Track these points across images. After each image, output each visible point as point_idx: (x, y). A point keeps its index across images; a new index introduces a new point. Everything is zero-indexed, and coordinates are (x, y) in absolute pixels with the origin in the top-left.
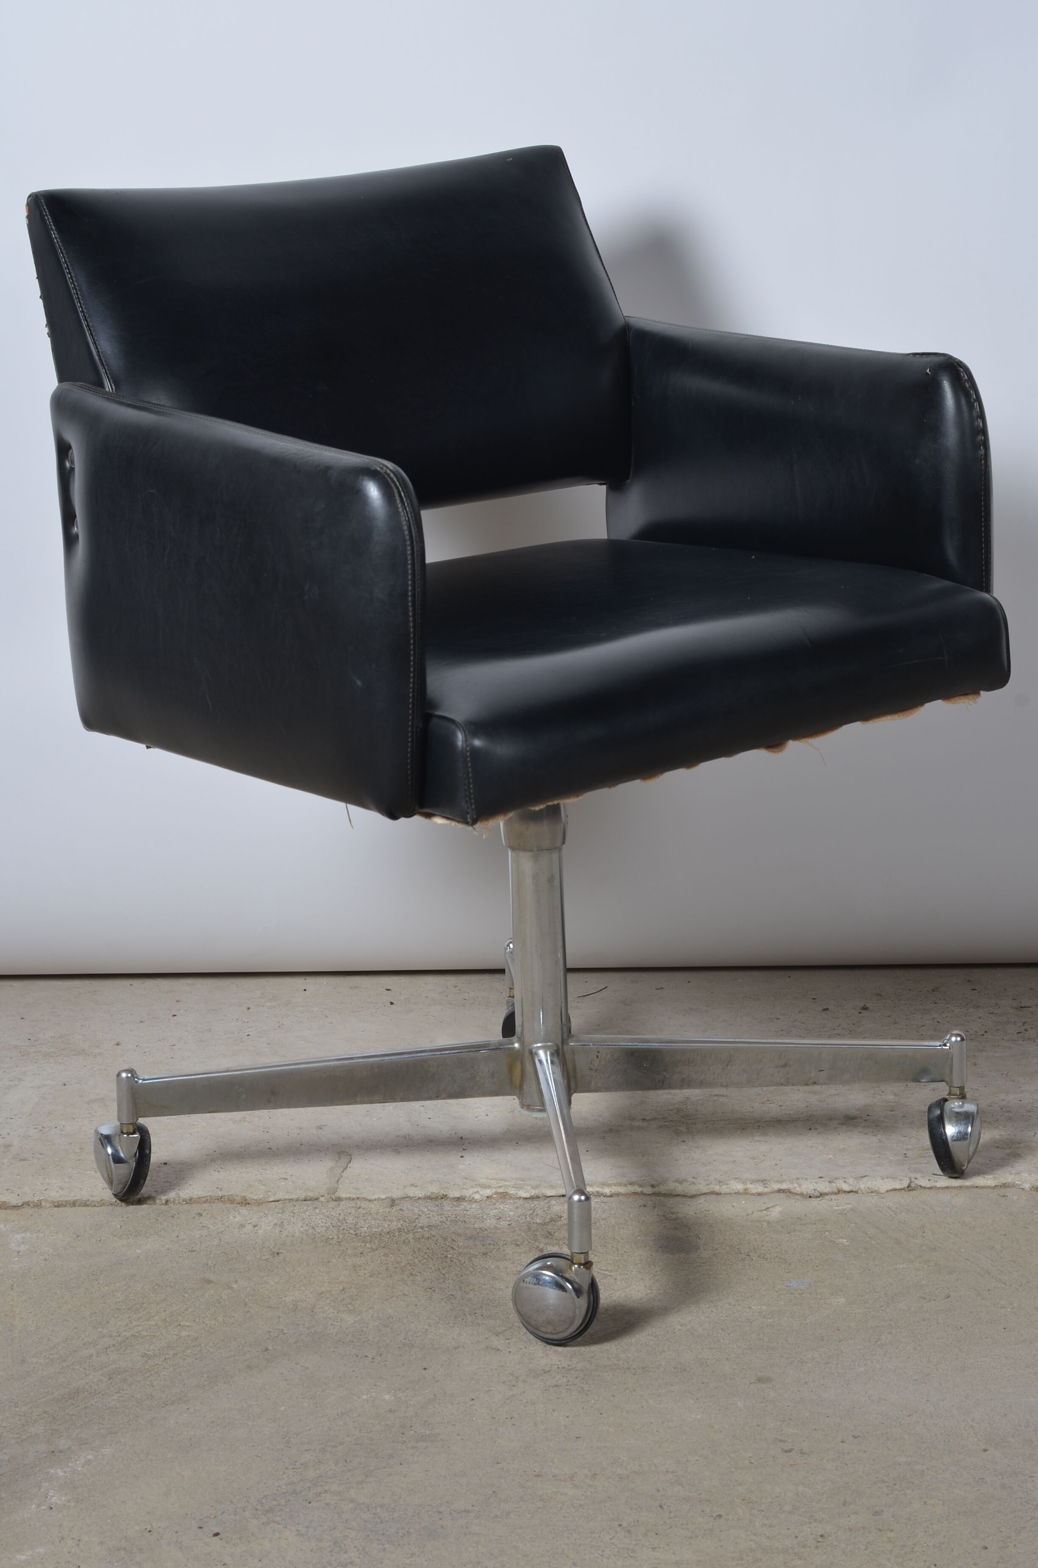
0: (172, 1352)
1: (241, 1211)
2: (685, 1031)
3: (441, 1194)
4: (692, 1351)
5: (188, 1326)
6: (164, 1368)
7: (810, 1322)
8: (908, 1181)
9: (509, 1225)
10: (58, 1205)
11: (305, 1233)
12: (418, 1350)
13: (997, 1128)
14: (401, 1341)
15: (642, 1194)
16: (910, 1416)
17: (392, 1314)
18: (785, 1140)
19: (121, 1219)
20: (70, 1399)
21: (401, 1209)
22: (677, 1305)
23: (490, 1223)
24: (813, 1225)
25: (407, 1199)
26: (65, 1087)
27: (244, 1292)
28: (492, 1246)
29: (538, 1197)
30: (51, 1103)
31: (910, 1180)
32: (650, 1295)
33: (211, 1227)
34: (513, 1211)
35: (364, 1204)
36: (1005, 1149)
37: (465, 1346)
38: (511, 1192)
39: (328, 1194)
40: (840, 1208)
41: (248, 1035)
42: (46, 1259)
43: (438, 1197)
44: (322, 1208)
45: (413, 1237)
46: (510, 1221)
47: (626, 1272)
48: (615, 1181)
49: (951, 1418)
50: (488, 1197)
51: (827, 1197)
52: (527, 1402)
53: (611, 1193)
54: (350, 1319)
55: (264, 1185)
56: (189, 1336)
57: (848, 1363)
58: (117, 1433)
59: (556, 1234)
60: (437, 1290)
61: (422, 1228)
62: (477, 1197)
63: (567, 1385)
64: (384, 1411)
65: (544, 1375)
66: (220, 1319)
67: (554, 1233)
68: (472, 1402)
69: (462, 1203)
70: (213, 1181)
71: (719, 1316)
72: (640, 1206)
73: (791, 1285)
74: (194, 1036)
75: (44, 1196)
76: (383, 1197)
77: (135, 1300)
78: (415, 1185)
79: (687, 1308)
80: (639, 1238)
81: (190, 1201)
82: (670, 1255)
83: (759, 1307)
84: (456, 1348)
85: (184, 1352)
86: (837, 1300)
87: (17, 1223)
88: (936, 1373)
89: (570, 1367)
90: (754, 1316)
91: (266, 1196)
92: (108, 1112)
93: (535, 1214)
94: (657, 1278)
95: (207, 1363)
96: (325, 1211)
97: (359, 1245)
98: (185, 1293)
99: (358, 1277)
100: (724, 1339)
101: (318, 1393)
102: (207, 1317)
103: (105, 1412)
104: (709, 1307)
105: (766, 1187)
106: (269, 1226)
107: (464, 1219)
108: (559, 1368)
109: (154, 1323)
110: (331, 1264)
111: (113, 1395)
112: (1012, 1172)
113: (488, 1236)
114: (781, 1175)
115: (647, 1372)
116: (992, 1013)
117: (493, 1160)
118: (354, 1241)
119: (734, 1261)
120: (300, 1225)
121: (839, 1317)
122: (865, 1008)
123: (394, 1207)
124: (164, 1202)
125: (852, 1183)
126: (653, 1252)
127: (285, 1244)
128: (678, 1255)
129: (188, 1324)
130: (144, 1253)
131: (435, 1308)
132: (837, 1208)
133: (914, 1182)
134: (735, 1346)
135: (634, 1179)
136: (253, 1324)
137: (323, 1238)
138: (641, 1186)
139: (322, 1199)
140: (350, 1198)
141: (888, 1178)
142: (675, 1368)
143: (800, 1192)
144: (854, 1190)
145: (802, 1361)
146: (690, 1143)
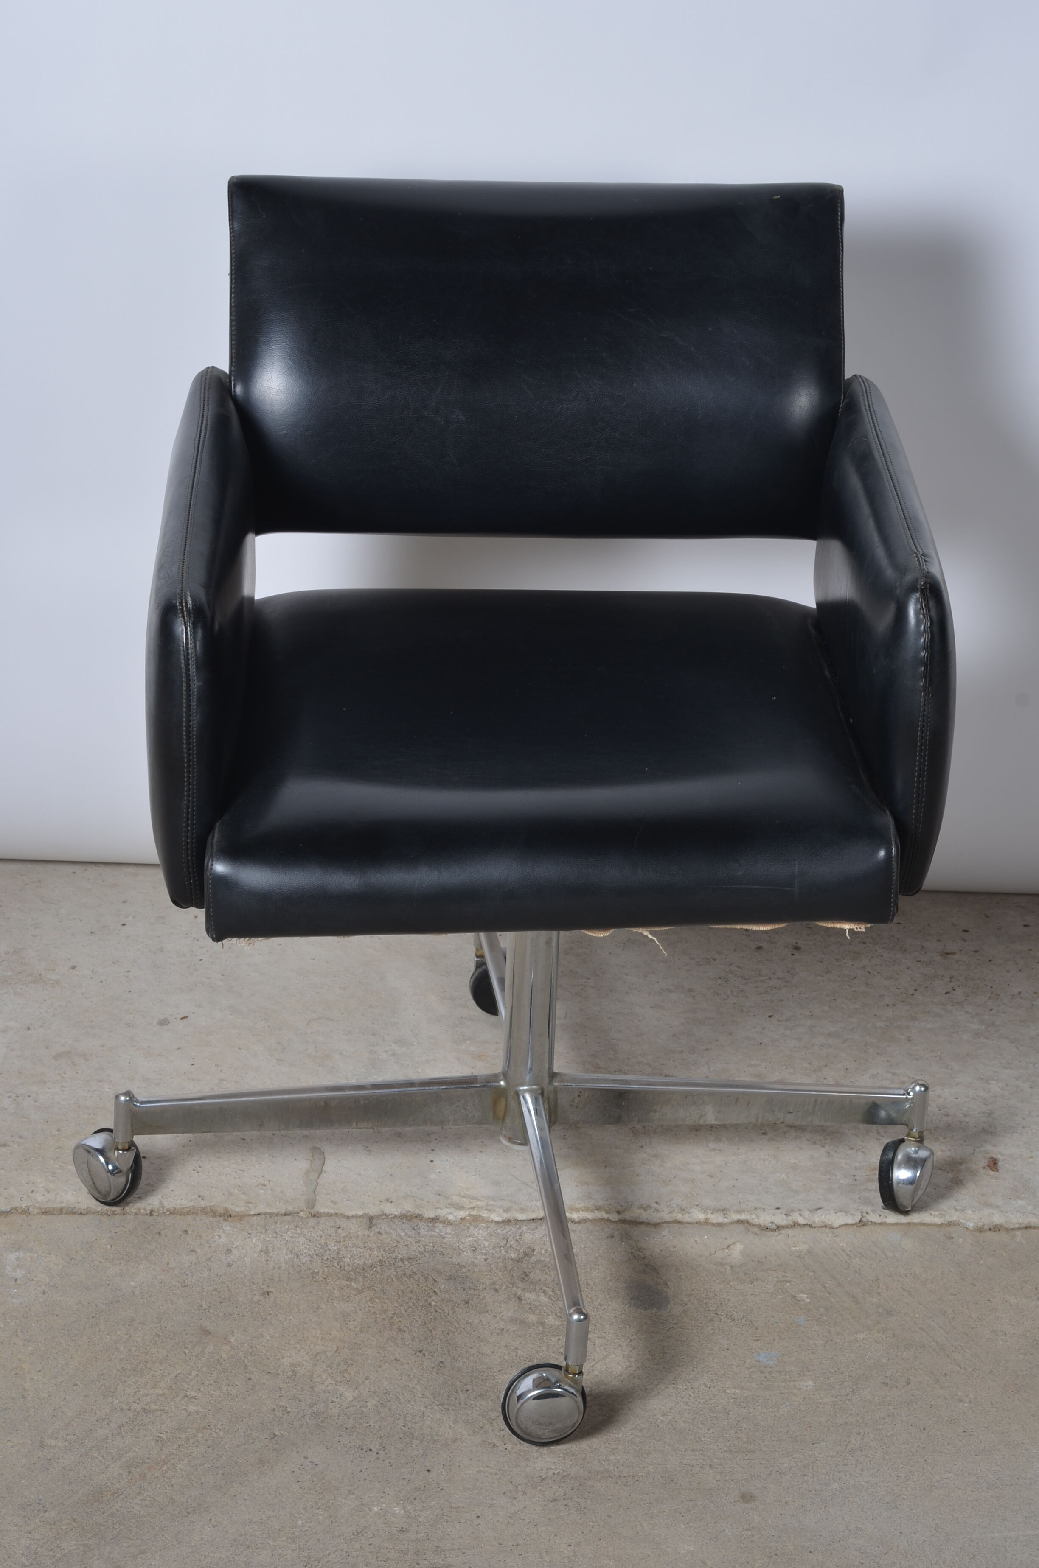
0: (183, 1436)
1: (225, 1228)
2: (627, 975)
3: (416, 1213)
4: (676, 1453)
5: (194, 1397)
6: (179, 1460)
7: (783, 1415)
8: (860, 1217)
9: (486, 1260)
10: (45, 1212)
11: (291, 1263)
12: (418, 1442)
13: (937, 1140)
14: (401, 1429)
15: (609, 1220)
16: (886, 1554)
17: (388, 1387)
18: (738, 1149)
19: (109, 1235)
20: (96, 1501)
21: (379, 1233)
22: (657, 1385)
23: (467, 1255)
24: (774, 1272)
25: (384, 1217)
26: (29, 1032)
27: (243, 1349)
28: (472, 1290)
29: (509, 1221)
30: (19, 1056)
31: (862, 1215)
32: (630, 1369)
33: (199, 1251)
34: (487, 1241)
35: (342, 1223)
36: (948, 1172)
37: (463, 1438)
38: (484, 1215)
39: (307, 1208)
40: (798, 1248)
41: (201, 960)
42: (44, 1293)
43: (412, 1215)
44: (303, 1226)
45: (394, 1273)
46: (486, 1254)
47: (604, 1335)
48: (582, 1205)
49: (925, 1558)
50: (461, 1219)
51: (783, 1231)
52: (529, 1522)
53: (579, 1219)
54: (349, 1395)
55: (243, 1193)
56: (197, 1412)
57: (824, 1476)
58: (146, 1553)
59: (531, 1274)
60: (426, 1354)
61: (402, 1260)
62: (451, 1217)
63: (564, 1499)
64: (397, 1531)
65: (542, 1484)
66: (224, 1388)
67: (530, 1273)
68: (478, 1521)
69: (437, 1225)
70: (194, 1186)
71: (697, 1403)
72: (608, 1237)
73: (760, 1360)
74: (147, 958)
75: (31, 1201)
76: (360, 1213)
77: (138, 1356)
78: (390, 1201)
79: (666, 1390)
80: (611, 1284)
81: (173, 1212)
82: (642, 1311)
83: (733, 1390)
84: (454, 1441)
85: (195, 1436)
86: (805, 1384)
87: (9, 1237)
88: (906, 1493)
89: (565, 1473)
90: (730, 1404)
91: (247, 1208)
92: (77, 1073)
93: (509, 1245)
94: (633, 1344)
95: (220, 1453)
96: (305, 1231)
97: (344, 1284)
98: (185, 1348)
99: (349, 1332)
100: (704, 1437)
101: (331, 1502)
102: (211, 1385)
103: (131, 1522)
104: (686, 1389)
105: (725, 1218)
106: (254, 1252)
107: (441, 1250)
108: (554, 1474)
109: (161, 1392)
110: (321, 1311)
111: (136, 1498)
112: (957, 1207)
113: (466, 1276)
114: (740, 1203)
115: (637, 1482)
116: (920, 961)
117: (462, 1168)
118: (339, 1278)
119: (704, 1322)
120: (284, 1251)
121: (809, 1409)
122: (797, 948)
123: (373, 1229)
124: (149, 1212)
125: (807, 1216)
126: (626, 1304)
127: (273, 1280)
128: (650, 1310)
129: (194, 1394)
130: (138, 1287)
131: (428, 1380)
132: (794, 1248)
133: (865, 1217)
134: (716, 1448)
135: (601, 1203)
136: (257, 1398)
137: (309, 1272)
138: (607, 1212)
139: (302, 1214)
140: (328, 1213)
141: (841, 1211)
142: (663, 1477)
143: (757, 1223)
144: (809, 1223)
145: (780, 1471)
146: (648, 1150)
